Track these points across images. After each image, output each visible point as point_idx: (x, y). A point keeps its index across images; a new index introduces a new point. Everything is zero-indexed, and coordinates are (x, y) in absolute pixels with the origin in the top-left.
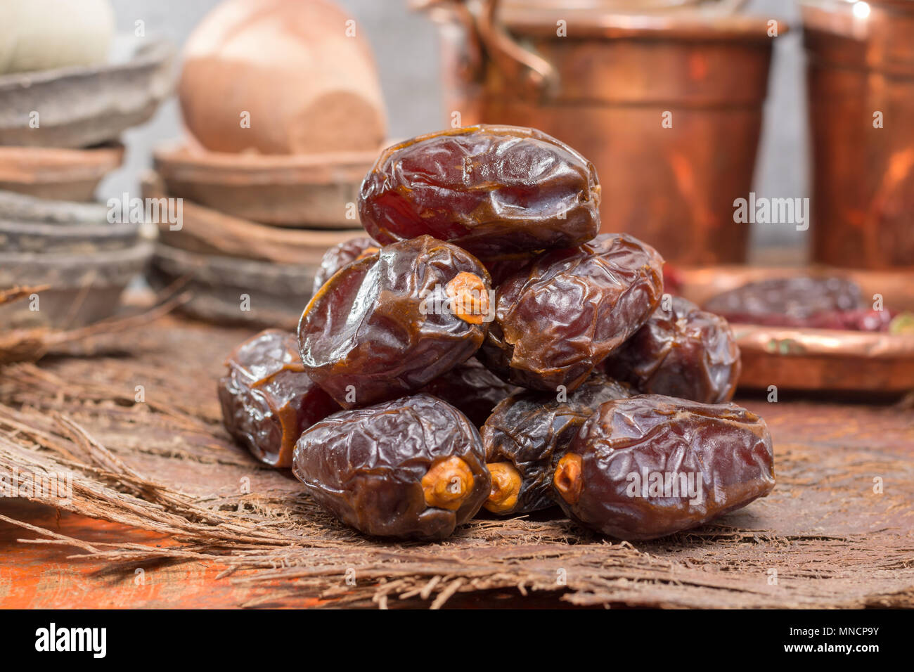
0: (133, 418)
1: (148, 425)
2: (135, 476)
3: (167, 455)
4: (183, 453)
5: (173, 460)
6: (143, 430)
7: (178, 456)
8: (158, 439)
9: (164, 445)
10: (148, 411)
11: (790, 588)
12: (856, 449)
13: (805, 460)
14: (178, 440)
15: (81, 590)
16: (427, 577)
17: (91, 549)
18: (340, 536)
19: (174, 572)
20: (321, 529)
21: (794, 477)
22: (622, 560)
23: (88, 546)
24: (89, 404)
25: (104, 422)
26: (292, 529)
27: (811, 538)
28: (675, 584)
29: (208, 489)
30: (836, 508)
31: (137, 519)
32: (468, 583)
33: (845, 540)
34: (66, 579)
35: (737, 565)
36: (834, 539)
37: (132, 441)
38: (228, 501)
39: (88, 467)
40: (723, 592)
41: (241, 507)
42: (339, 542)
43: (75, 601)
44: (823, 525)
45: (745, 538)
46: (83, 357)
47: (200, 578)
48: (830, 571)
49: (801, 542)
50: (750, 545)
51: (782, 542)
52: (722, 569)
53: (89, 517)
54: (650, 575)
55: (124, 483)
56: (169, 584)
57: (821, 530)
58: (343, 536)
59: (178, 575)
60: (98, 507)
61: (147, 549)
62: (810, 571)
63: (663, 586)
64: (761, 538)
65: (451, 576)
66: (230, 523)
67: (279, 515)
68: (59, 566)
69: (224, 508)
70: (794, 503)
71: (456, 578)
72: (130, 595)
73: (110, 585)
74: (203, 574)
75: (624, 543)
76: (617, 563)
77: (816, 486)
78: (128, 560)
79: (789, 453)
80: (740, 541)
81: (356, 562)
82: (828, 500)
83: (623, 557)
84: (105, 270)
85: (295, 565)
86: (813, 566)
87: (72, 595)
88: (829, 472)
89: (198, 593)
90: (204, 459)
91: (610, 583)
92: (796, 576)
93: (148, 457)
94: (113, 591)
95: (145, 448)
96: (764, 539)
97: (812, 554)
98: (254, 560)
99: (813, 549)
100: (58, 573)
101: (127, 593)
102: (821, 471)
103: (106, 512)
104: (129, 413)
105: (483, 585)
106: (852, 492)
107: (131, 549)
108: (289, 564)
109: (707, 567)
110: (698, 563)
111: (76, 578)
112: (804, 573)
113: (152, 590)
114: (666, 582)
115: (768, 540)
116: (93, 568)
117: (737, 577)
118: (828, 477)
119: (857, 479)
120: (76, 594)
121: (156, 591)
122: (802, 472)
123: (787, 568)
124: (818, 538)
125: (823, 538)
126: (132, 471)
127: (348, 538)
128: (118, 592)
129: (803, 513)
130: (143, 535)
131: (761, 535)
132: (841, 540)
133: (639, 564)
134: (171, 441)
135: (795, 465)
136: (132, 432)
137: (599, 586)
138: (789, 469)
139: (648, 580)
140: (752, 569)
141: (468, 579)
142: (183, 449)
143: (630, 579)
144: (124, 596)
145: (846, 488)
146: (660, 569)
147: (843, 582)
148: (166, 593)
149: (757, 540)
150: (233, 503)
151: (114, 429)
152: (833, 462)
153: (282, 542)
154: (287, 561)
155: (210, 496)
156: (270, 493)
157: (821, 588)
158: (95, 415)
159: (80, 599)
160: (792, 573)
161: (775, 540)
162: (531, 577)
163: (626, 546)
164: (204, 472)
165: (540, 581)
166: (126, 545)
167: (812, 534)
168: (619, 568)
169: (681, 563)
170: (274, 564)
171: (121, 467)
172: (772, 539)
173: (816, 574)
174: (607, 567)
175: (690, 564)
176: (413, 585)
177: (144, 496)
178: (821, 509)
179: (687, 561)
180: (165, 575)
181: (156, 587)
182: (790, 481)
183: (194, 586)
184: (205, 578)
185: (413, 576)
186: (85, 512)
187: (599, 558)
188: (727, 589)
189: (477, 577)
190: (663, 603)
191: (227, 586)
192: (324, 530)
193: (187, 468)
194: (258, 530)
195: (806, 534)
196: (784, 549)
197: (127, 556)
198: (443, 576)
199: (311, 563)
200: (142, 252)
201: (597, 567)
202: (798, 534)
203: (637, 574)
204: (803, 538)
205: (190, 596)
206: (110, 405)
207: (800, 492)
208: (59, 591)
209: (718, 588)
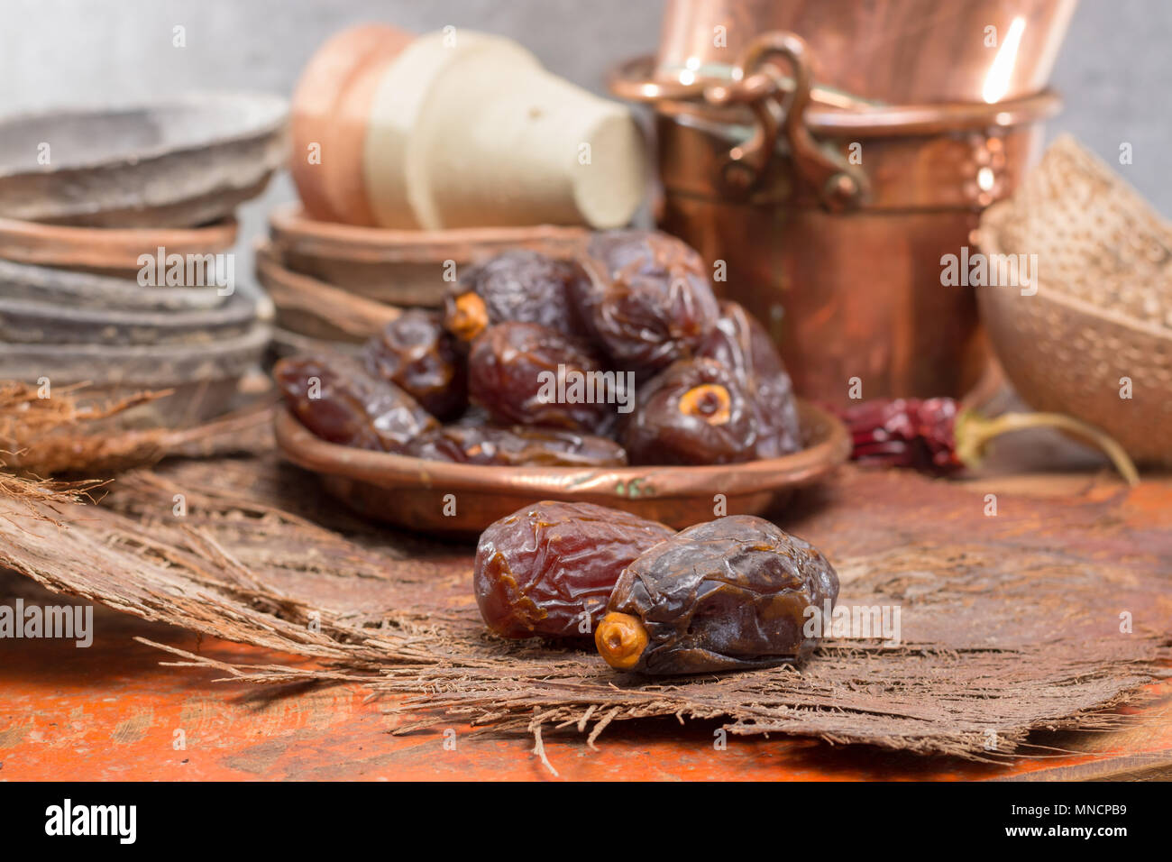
0: (263, 530)
1: (280, 538)
2: (273, 593)
3: (303, 569)
4: (320, 567)
5: (309, 574)
6: (275, 543)
7: (314, 570)
8: (291, 551)
9: (299, 558)
10: (279, 523)
11: (956, 712)
12: (1036, 550)
13: (980, 565)
14: (313, 552)
15: (227, 719)
16: (584, 706)
17: (235, 672)
18: (491, 654)
19: (320, 698)
20: (471, 646)
21: (968, 584)
22: (783, 684)
23: (231, 669)
24: (215, 516)
25: (233, 535)
26: (440, 646)
27: (981, 651)
28: (837, 710)
29: (350, 604)
30: (1010, 617)
31: (281, 642)
32: (626, 711)
33: (1018, 652)
34: (210, 708)
35: (903, 684)
36: (1006, 651)
37: (264, 554)
38: (372, 618)
39: (224, 584)
40: (886, 719)
41: (386, 624)
42: (490, 661)
43: (222, 731)
44: (995, 635)
45: (912, 651)
46: (201, 458)
47: (348, 704)
48: (998, 690)
49: (971, 655)
50: (917, 659)
51: (952, 655)
52: (887, 690)
53: (232, 641)
54: (812, 701)
55: (262, 599)
56: (316, 711)
57: (993, 641)
58: (495, 655)
59: (324, 700)
60: (240, 630)
61: (291, 672)
62: (978, 690)
63: (824, 713)
64: (929, 651)
65: (607, 704)
66: (376, 639)
67: (426, 632)
68: (200, 694)
69: (368, 625)
70: (966, 613)
71: (612, 707)
72: (276, 724)
73: (255, 711)
74: (351, 699)
75: (785, 665)
76: (777, 688)
77: (990, 593)
78: (274, 683)
79: (963, 557)
80: (908, 655)
81: (509, 687)
82: (1002, 609)
83: (784, 681)
84: (221, 361)
85: (446, 691)
86: (980, 684)
87: (218, 724)
88: (1005, 578)
89: (347, 720)
90: (342, 572)
91: (770, 711)
92: (963, 696)
93: (282, 571)
94: (259, 719)
95: (279, 561)
96: (932, 652)
97: (982, 669)
98: (403, 686)
99: (984, 662)
100: (200, 701)
101: (274, 722)
102: (996, 577)
103: (248, 635)
104: (260, 526)
105: (641, 713)
106: (1028, 599)
107: (275, 672)
108: (440, 689)
109: (871, 688)
110: (862, 683)
111: (220, 705)
112: (971, 692)
113: (299, 718)
114: (827, 709)
115: (936, 654)
116: (236, 694)
117: (902, 699)
118: (1003, 584)
119: (1033, 586)
120: (221, 723)
121: (304, 719)
122: (976, 578)
123: (954, 688)
124: (988, 651)
125: (994, 651)
126: (270, 587)
127: (500, 658)
128: (265, 721)
129: (974, 623)
130: (285, 658)
131: (929, 647)
132: (1013, 652)
133: (800, 688)
134: (306, 553)
135: (969, 571)
136: (264, 545)
137: (759, 714)
138: (962, 575)
139: (809, 707)
140: (918, 689)
141: (626, 708)
142: (320, 562)
143: (791, 706)
144: (271, 724)
145: (1022, 595)
146: (822, 693)
147: (1011, 701)
148: (315, 721)
149: (925, 653)
150: (376, 620)
151: (244, 541)
152: (1010, 566)
153: (431, 660)
154: (437, 686)
155: (352, 613)
156: (415, 609)
157: (987, 710)
158: (222, 527)
159: (226, 728)
160: (959, 693)
161: (944, 653)
162: (689, 706)
163: (787, 668)
164: (343, 587)
165: (699, 710)
166: (270, 667)
167: (983, 646)
168: (779, 693)
169: (844, 684)
170: (425, 689)
171: (258, 584)
172: (941, 652)
173: (984, 693)
174: (767, 692)
175: (854, 685)
176: (569, 714)
177: (282, 613)
178: (993, 618)
179: (851, 682)
180: (311, 702)
181: (303, 714)
182: (963, 588)
183: (342, 713)
184: (353, 703)
185: (568, 705)
186: (227, 636)
187: (759, 682)
188: (890, 715)
189: (633, 705)
190: (823, 733)
191: (377, 713)
192: (474, 647)
193: (325, 582)
194: (406, 647)
195: (976, 646)
196: (952, 663)
197: (272, 679)
198: (599, 705)
199: (463, 688)
200: (259, 337)
201: (756, 693)
202: (967, 646)
203: (798, 701)
204: (973, 651)
205: (340, 724)
206: (237, 517)
207: (972, 601)
208: (204, 720)
209: (881, 714)
